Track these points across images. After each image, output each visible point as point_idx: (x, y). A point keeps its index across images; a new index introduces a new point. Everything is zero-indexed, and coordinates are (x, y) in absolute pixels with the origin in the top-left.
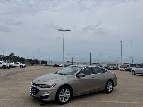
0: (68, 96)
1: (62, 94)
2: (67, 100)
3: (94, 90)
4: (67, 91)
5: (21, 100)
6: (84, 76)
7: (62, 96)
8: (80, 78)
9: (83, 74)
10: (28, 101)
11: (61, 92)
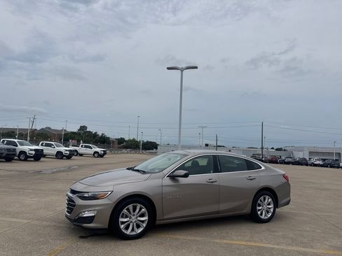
0: (143, 222)
1: (126, 217)
2: (140, 230)
3: (218, 212)
4: (141, 209)
5: (48, 224)
6: (186, 176)
7: (125, 220)
8: (177, 181)
9: (183, 172)
10: (60, 227)
11: (125, 211)
